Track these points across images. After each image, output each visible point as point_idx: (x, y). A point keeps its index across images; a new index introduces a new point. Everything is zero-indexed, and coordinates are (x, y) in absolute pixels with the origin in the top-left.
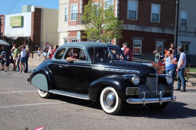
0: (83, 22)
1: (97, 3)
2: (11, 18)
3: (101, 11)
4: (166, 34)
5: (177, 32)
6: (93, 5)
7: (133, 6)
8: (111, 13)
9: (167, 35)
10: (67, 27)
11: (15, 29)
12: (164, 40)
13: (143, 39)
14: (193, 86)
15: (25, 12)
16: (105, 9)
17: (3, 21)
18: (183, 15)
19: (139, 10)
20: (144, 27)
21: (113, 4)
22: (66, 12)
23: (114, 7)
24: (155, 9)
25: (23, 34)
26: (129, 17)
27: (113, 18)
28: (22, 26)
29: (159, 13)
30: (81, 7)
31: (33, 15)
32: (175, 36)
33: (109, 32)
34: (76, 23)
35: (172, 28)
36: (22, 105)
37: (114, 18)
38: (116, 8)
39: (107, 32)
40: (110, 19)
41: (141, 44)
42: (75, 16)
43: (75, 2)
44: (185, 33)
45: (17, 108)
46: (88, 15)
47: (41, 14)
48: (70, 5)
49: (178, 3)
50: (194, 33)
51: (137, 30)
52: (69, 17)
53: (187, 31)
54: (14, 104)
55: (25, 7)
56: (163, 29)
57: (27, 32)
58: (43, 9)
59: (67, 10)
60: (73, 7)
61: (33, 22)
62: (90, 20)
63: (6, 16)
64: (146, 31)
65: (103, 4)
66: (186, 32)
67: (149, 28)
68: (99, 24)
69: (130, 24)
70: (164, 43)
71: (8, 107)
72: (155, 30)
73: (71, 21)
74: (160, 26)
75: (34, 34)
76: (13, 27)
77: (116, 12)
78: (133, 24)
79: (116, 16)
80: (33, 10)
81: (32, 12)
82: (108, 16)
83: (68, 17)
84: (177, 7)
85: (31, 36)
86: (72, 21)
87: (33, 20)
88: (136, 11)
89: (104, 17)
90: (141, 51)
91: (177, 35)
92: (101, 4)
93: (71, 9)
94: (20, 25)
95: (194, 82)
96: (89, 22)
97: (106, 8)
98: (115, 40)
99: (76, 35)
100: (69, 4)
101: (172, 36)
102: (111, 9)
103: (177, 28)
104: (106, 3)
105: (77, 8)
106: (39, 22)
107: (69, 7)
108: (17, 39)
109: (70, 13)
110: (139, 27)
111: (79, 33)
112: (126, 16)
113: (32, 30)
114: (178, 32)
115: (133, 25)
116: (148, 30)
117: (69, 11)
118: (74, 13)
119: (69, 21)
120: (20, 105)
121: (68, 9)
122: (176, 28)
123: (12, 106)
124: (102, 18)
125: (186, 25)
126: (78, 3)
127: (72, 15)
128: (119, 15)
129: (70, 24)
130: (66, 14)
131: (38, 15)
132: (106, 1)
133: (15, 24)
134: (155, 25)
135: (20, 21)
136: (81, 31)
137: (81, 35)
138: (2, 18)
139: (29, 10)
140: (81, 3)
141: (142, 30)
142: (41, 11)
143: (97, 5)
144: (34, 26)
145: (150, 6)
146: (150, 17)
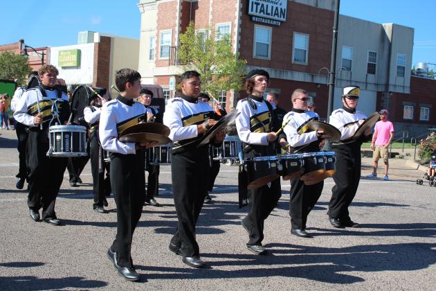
0: (180, 62)
1: (202, 30)
2: (60, 52)
3: (210, 43)
4: (317, 84)
5: (334, 81)
6: (196, 34)
7: (262, 35)
8: (226, 48)
9: (319, 86)
10: (153, 69)
11: (67, 70)
12: (315, 94)
15: (84, 43)
16: (216, 39)
17: (47, 58)
18: (346, 53)
19: (273, 43)
20: (280, 72)
21: (230, 32)
22: (151, 44)
23: (232, 37)
24: (300, 42)
25: (80, 80)
26: (256, 55)
27: (231, 56)
28: (78, 66)
29: (307, 49)
30: (176, 36)
31: (97, 49)
32: (331, 87)
33: (222, 79)
34: (167, 62)
35: (325, 74)
37: (232, 54)
38: (235, 38)
39: (219, 78)
40: (225, 58)
42: (166, 50)
43: (166, 28)
44: (349, 83)
46: (187, 50)
47: (110, 47)
48: (158, 32)
49: (336, 34)
50: (363, 82)
52: (157, 52)
53: (353, 79)
55: (83, 35)
56: (313, 76)
57: (86, 76)
58: (113, 38)
59: (154, 41)
60: (164, 36)
61: (97, 59)
62: (191, 57)
63: (51, 48)
64: (284, 78)
65: (213, 32)
66: (351, 81)
67: (289, 73)
68: (205, 66)
69: (257, 66)
70: (314, 98)
72: (299, 77)
73: (160, 58)
74: (307, 69)
75: (98, 79)
76: (64, 68)
77: (235, 46)
78: (263, 66)
79: (235, 53)
80: (97, 39)
81: (96, 43)
82: (222, 52)
83: (154, 53)
84: (334, 39)
85: (93, 82)
86: (162, 58)
87: (97, 56)
88: (268, 45)
89: (215, 54)
91: (333, 85)
92: (210, 32)
93: (160, 39)
94: (75, 65)
96: (189, 62)
97: (218, 38)
98: (232, 92)
99: (168, 83)
100: (156, 31)
101: (325, 87)
102: (227, 41)
103: (334, 74)
104: (219, 31)
105: (170, 37)
106: (106, 61)
107: (158, 35)
109: (158, 45)
110: (273, 72)
111: (173, 80)
112: (252, 53)
113: (94, 73)
116: (288, 76)
117: (157, 42)
118: (165, 46)
119: (157, 59)
121: (156, 38)
122: (331, 75)
124: (212, 55)
125: (349, 69)
127: (162, 50)
128: (239, 50)
129: (158, 64)
130: (151, 47)
131: (105, 48)
132: (219, 27)
133: (66, 62)
134: (300, 68)
135: (75, 57)
136: (176, 76)
137: (176, 83)
138: (45, 52)
139: (90, 40)
140: (177, 29)
141: (278, 77)
142: (110, 41)
143: (203, 33)
144: (98, 67)
145: (291, 37)
146: (291, 54)
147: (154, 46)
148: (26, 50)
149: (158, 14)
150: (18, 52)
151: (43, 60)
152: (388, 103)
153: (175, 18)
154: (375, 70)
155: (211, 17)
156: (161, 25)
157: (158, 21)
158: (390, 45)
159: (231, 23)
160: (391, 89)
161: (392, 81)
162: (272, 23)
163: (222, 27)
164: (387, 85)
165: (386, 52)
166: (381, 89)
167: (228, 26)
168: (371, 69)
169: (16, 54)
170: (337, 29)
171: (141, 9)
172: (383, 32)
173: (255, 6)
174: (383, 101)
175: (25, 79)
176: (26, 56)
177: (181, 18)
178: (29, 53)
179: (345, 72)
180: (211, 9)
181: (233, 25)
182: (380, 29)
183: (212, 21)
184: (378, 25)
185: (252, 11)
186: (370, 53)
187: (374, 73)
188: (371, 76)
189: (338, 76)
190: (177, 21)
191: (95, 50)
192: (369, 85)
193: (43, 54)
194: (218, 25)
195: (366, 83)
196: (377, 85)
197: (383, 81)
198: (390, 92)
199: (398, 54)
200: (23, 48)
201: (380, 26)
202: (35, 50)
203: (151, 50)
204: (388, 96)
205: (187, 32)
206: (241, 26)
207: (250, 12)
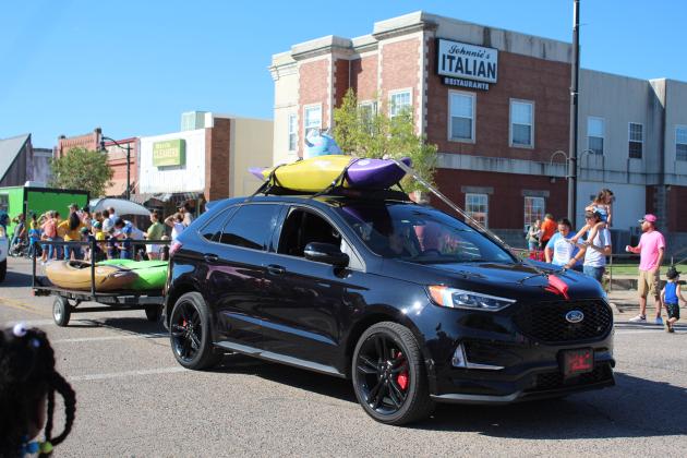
1: (369, 102)
2: (154, 144)
3: (380, 121)
4: (551, 178)
5: (575, 172)
6: (358, 107)
7: (461, 106)
8: (404, 127)
9: (554, 181)
11: (166, 172)
12: (547, 194)
13: (492, 192)
14: (621, 311)
15: (190, 129)
16: (390, 116)
17: (136, 154)
18: (593, 127)
19: (478, 117)
20: (491, 160)
21: (411, 103)
22: (291, 127)
23: (413, 110)
24: (521, 113)
25: (185, 185)
26: (453, 136)
27: (415, 140)
28: (183, 164)
29: (532, 125)
30: (329, 112)
31: (210, 137)
32: (571, 181)
35: (559, 160)
36: (160, 371)
37: (415, 137)
38: (419, 111)
40: (404, 143)
41: (485, 203)
43: (314, 101)
44: (601, 174)
45: (145, 379)
46: (345, 132)
47: (229, 134)
48: (301, 108)
49: (576, 97)
50: (623, 173)
51: (474, 168)
52: (300, 138)
53: (607, 167)
54: (140, 366)
55: (189, 117)
56: (543, 165)
57: (194, 179)
58: (234, 120)
59: (295, 121)
60: (310, 113)
61: (210, 153)
62: (351, 144)
63: (142, 140)
64: (499, 170)
65: (384, 105)
66: (603, 171)
67: (506, 162)
69: (456, 153)
70: (547, 200)
71: (121, 375)
72: (521, 167)
74: (535, 155)
75: (213, 183)
76: (162, 168)
77: (419, 124)
78: (466, 154)
79: (419, 132)
80: (209, 123)
81: (207, 129)
82: (399, 134)
83: (296, 139)
84: (572, 106)
85: (206, 188)
87: (210, 148)
88: (471, 120)
89: (389, 137)
90: (486, 222)
91: (575, 179)
92: (380, 105)
93: (304, 118)
94: (178, 163)
95: (624, 302)
96: (351, 150)
97: (393, 113)
100: (298, 107)
101: (562, 181)
102: (406, 117)
103: (575, 160)
104: (393, 102)
105: (319, 114)
106: (224, 155)
107: (300, 112)
108: (171, 199)
109: (301, 127)
110: (480, 161)
112: (446, 134)
113: (206, 174)
114: (578, 170)
115: (464, 157)
116: (504, 167)
117: (300, 122)
120: (154, 371)
121: (298, 118)
122: (571, 162)
123: (133, 373)
124: (384, 140)
125: (600, 152)
126: (320, 104)
128: (426, 130)
130: (291, 131)
131: (221, 135)
132: (394, 97)
133: (163, 159)
134: (520, 154)
135: (177, 151)
138: (132, 145)
139: (199, 124)
140: (329, 101)
141: (488, 169)
142: (229, 124)
143: (369, 107)
144: (212, 165)
145: (507, 107)
146: (508, 133)
147: (296, 129)
148: (103, 144)
149: (300, 80)
150: (93, 147)
151: (129, 157)
152: (664, 203)
153: (325, 85)
154: (641, 153)
155: (380, 81)
156: (305, 97)
157: (300, 91)
158: (663, 112)
159: (411, 89)
160: (668, 180)
161: (668, 169)
162: (475, 86)
163: (399, 96)
164: (661, 175)
165: (657, 123)
166: (653, 181)
167: (408, 94)
168: (635, 150)
169: (90, 150)
170: (576, 91)
171: (274, 75)
172: (651, 92)
173: (447, 61)
174: (656, 201)
175: (104, 187)
176: (103, 153)
177: (335, 85)
178: (109, 149)
179: (593, 158)
180: (380, 70)
181: (415, 93)
182: (645, 90)
183: (382, 87)
184: (642, 81)
185: (444, 69)
186: (633, 126)
187: (640, 157)
188: (634, 161)
189: (582, 163)
190: (329, 90)
191: (206, 139)
192: (632, 177)
193: (129, 149)
194: (391, 93)
195: (628, 173)
196: (645, 175)
197: (655, 169)
198: (667, 186)
199: (677, 126)
200: (100, 140)
201: (646, 84)
202: (116, 143)
203: (291, 137)
204: (664, 192)
205: (343, 106)
206: (428, 93)
207: (440, 71)
